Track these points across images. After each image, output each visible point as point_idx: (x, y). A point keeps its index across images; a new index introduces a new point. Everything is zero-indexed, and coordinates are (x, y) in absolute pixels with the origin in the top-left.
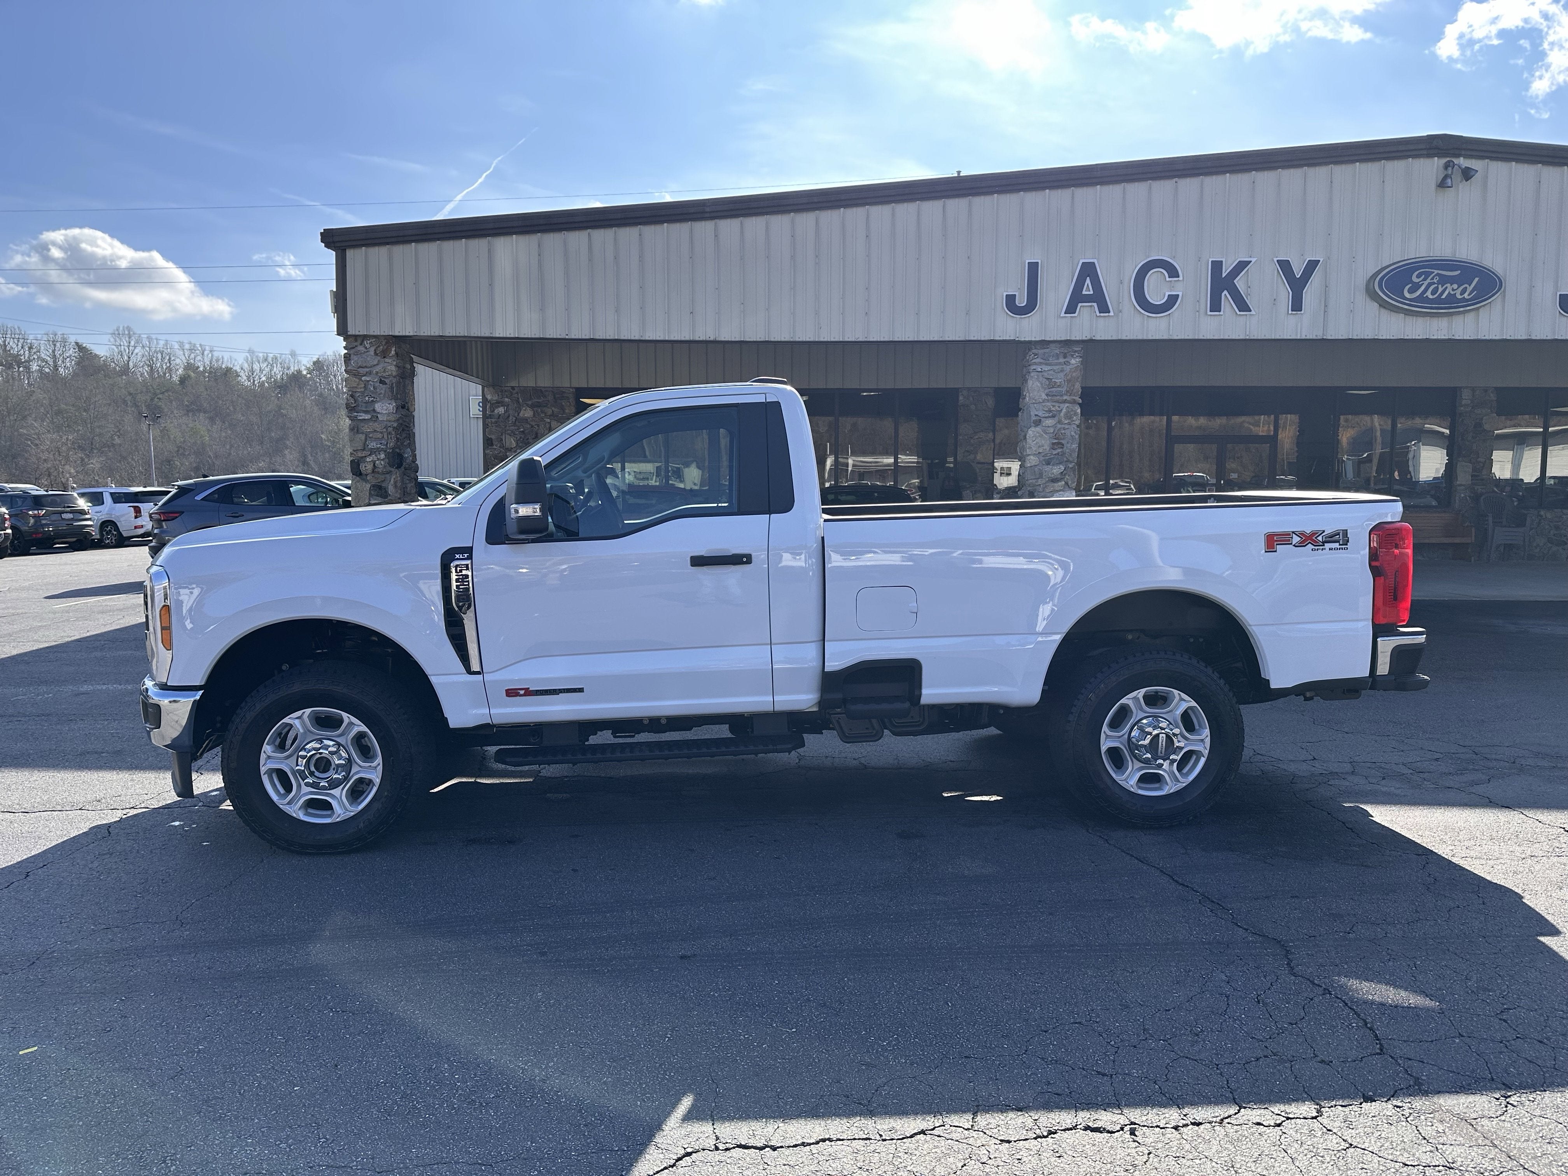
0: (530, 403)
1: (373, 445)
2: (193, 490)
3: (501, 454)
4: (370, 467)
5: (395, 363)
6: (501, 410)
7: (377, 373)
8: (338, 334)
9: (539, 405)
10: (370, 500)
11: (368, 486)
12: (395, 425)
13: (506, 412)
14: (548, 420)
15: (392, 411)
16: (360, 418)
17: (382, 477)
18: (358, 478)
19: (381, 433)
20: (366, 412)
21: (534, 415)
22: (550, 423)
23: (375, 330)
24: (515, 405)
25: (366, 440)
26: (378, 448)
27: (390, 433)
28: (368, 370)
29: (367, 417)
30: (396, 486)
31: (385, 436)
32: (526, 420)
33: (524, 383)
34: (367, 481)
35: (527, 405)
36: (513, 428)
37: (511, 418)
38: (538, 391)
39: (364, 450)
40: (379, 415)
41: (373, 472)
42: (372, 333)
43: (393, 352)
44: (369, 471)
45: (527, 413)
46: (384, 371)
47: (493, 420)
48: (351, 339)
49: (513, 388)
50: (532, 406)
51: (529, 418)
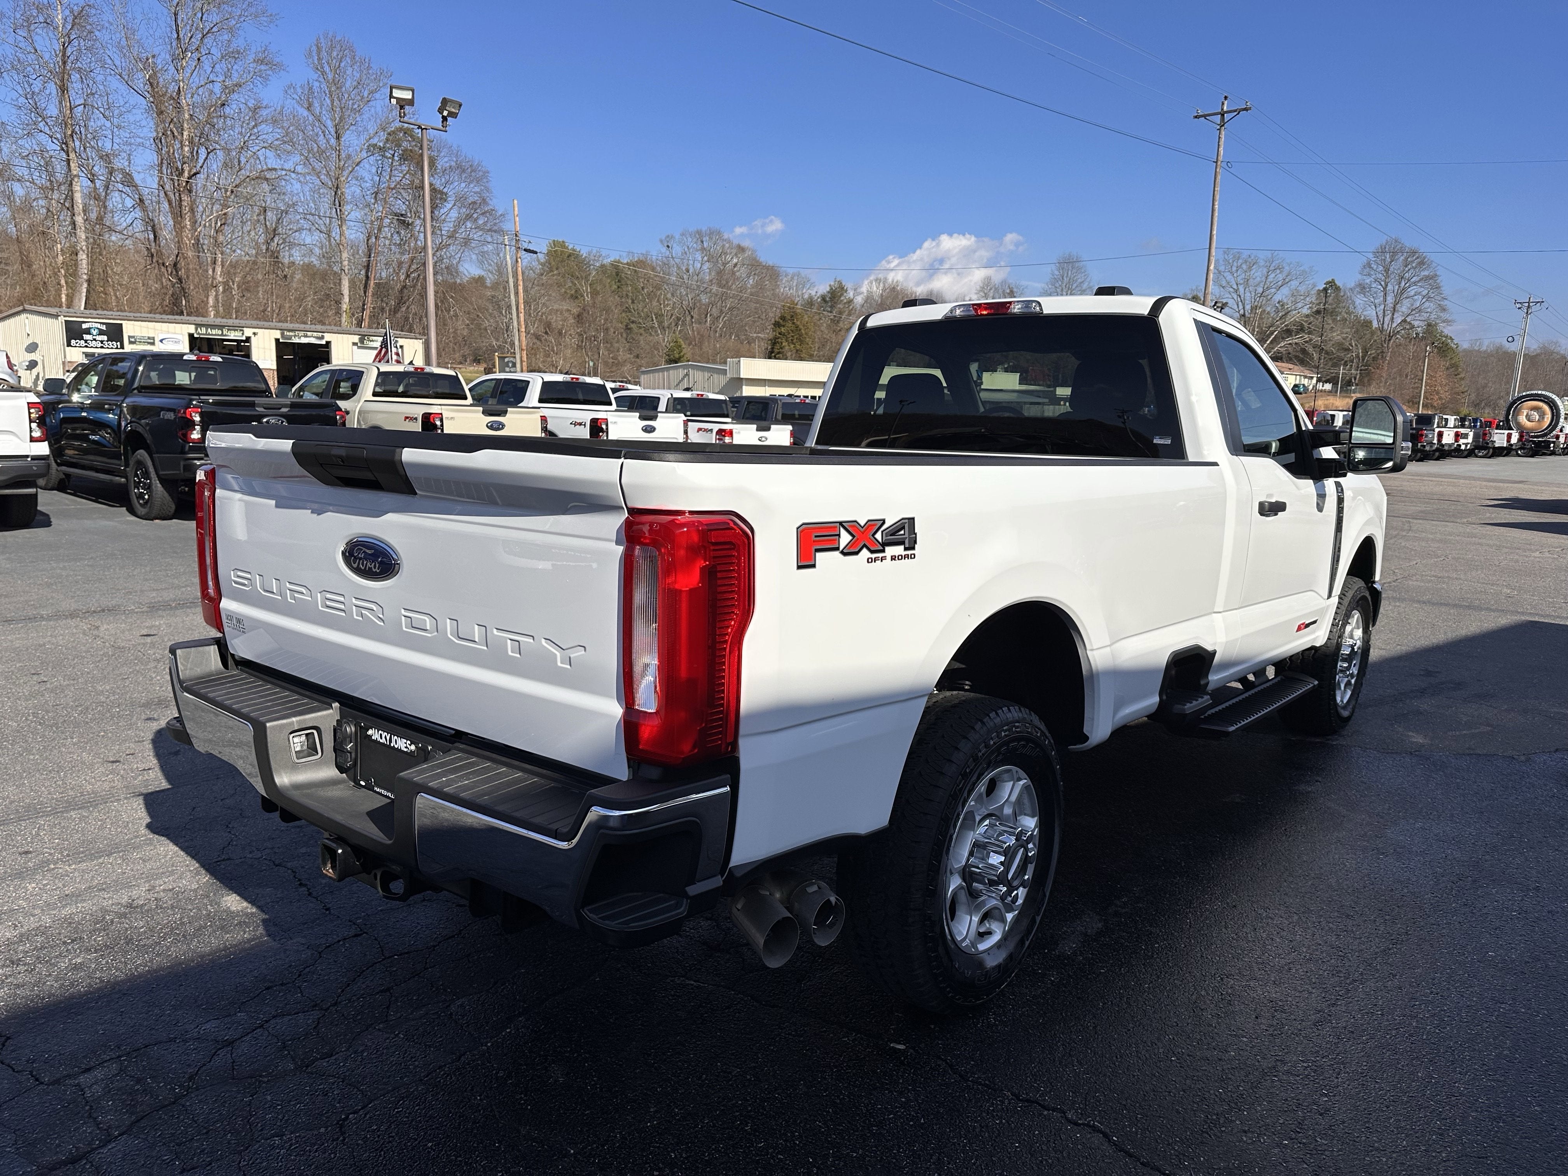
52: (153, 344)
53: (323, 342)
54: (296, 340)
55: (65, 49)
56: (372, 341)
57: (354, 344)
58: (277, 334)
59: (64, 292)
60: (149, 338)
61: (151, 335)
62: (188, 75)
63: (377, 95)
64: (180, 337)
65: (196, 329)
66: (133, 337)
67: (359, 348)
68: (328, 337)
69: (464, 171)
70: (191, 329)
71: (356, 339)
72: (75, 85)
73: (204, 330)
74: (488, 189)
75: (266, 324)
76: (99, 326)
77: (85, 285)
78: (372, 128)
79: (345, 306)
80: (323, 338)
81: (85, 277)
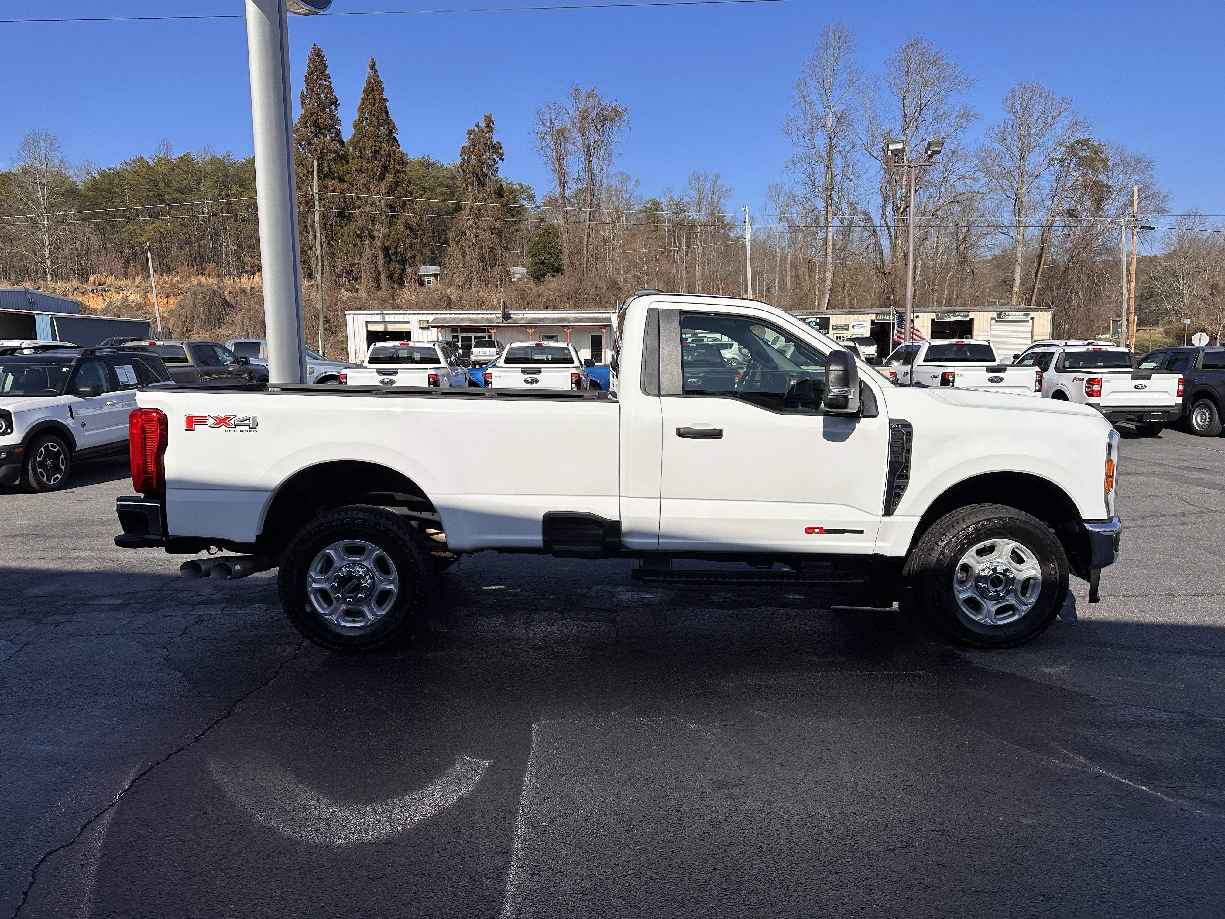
52: (847, 329)
53: (968, 319)
54: (947, 319)
55: (831, 140)
56: (1008, 315)
57: (993, 319)
58: (933, 316)
59: (817, 298)
60: (845, 325)
61: (847, 324)
62: (909, 139)
63: (1058, 119)
64: (865, 323)
65: (877, 317)
66: (835, 325)
67: (996, 321)
68: (972, 315)
69: (1128, 164)
70: (873, 317)
71: (994, 315)
72: (838, 161)
73: (881, 317)
74: (1151, 176)
75: (926, 309)
76: (815, 320)
77: (828, 293)
78: (1050, 146)
79: (1015, 289)
80: (968, 316)
81: (829, 287)
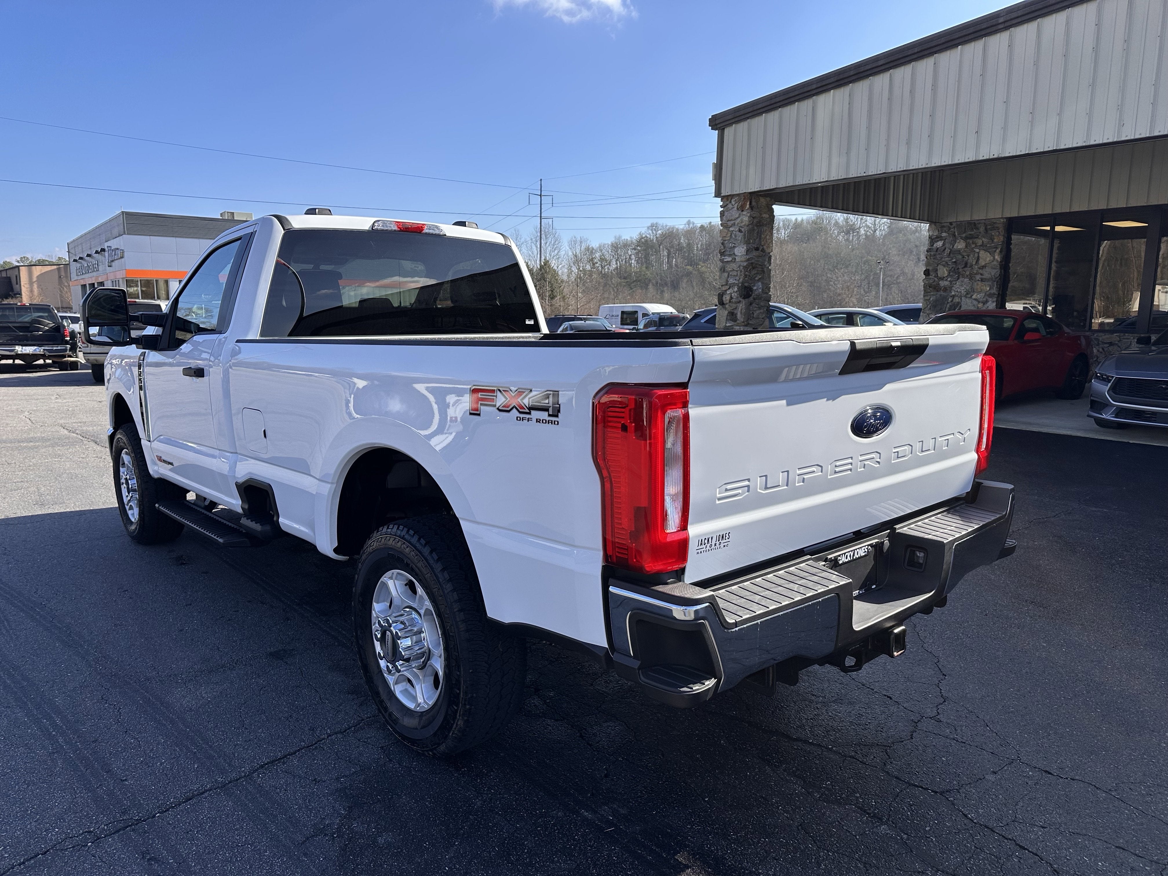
0: (964, 235)
1: (731, 281)
2: (701, 315)
3: (935, 283)
4: (728, 298)
5: (749, 215)
6: (940, 244)
7: (738, 223)
8: (716, 196)
9: (971, 237)
10: (726, 323)
11: (726, 312)
12: (745, 264)
13: (944, 244)
14: (977, 250)
15: (743, 253)
16: (725, 260)
17: (734, 306)
18: (721, 307)
19: (737, 271)
20: (730, 255)
21: (966, 247)
22: (978, 253)
23: (738, 190)
24: (951, 239)
25: (728, 276)
26: (734, 283)
27: (741, 271)
28: (733, 222)
29: (729, 259)
30: (741, 313)
31: (739, 274)
32: (959, 252)
33: (961, 218)
34: (726, 309)
35: (962, 238)
36: (947, 259)
37: (946, 250)
38: (973, 225)
39: (727, 285)
40: (736, 258)
41: (730, 302)
42: (735, 193)
43: (748, 206)
44: (728, 302)
45: (960, 245)
46: (742, 222)
47: (932, 253)
48: (725, 199)
49: (951, 223)
50: (966, 239)
51: (962, 249)
